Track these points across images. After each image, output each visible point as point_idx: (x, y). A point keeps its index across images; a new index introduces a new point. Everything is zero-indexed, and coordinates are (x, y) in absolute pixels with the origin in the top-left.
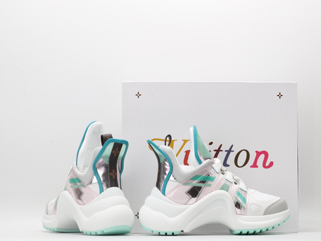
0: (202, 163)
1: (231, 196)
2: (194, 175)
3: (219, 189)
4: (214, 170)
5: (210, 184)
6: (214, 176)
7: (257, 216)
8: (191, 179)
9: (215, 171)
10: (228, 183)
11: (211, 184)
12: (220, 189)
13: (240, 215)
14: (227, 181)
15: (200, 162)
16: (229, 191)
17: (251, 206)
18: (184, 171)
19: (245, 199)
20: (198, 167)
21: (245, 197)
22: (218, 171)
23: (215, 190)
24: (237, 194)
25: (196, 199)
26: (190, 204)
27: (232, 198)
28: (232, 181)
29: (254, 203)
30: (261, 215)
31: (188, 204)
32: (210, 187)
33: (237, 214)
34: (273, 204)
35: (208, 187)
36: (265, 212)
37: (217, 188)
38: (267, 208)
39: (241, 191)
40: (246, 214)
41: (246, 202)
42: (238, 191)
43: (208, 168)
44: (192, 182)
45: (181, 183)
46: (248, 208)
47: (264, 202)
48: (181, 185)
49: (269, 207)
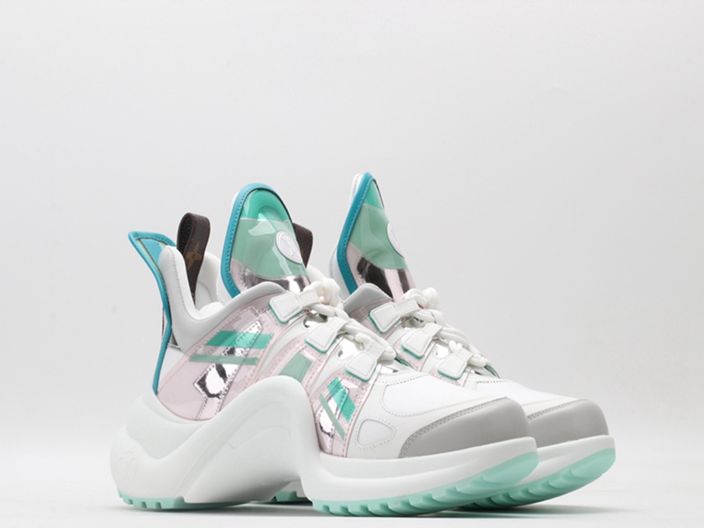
0: (239, 292)
1: (308, 395)
2: (217, 330)
3: (279, 372)
4: (271, 315)
5: (254, 356)
6: (269, 333)
7: (377, 458)
8: (209, 344)
9: (274, 319)
10: (309, 355)
11: (258, 356)
12: (281, 374)
13: (331, 454)
14: (309, 348)
15: (234, 291)
16: (305, 380)
17: (363, 425)
18: (193, 319)
19: (353, 405)
20: (227, 304)
21: (352, 399)
22: (284, 318)
23: (268, 377)
24: (331, 389)
25: (219, 403)
26: (206, 418)
27: (310, 400)
28: (325, 347)
29: (373, 418)
30: (391, 458)
31: (201, 418)
32: (254, 367)
33: (324, 452)
34: (441, 420)
35: (250, 366)
36: (403, 448)
37: (274, 369)
38: (413, 435)
39: (348, 379)
40: (347, 454)
41: (351, 413)
42: (337, 378)
43: (254, 308)
44: (212, 350)
45: (185, 354)
46: (353, 434)
47: (410, 416)
48: (186, 362)
49: (421, 430)
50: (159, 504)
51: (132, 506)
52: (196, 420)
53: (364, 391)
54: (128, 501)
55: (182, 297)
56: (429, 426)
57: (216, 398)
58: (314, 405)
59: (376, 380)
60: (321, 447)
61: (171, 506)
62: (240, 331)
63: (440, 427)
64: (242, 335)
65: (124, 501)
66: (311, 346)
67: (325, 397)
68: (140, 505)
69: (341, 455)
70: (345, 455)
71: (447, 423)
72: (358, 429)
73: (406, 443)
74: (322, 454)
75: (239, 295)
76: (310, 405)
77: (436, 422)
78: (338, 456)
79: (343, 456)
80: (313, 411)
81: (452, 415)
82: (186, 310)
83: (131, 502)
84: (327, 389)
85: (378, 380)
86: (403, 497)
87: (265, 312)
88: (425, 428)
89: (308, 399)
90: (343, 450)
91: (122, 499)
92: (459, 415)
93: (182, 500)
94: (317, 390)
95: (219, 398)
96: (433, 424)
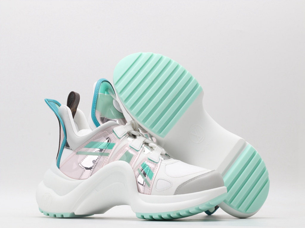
1: (133, 169)
3: (119, 159)
4: (114, 135)
5: (107, 152)
6: (114, 143)
7: (165, 195)
8: (86, 147)
9: (116, 137)
10: (131, 152)
11: (109, 152)
12: (120, 160)
13: (144, 193)
15: (97, 125)
16: (131, 163)
17: (158, 181)
18: (78, 136)
19: (153, 173)
20: (94, 130)
21: (152, 171)
22: (120, 136)
23: (114, 161)
24: (143, 166)
25: (91, 172)
26: (84, 178)
27: (134, 171)
28: (139, 149)
29: (162, 178)
30: (171, 195)
31: (82, 178)
32: (107, 157)
33: (140, 193)
34: (191, 179)
35: (105, 156)
36: (176, 191)
37: (116, 158)
38: (180, 185)
39: (150, 162)
40: (151, 193)
41: (152, 176)
42: (145, 162)
43: (107, 132)
44: (87, 150)
45: (74, 151)
46: (153, 185)
47: (178, 177)
48: (74, 154)
49: (183, 183)
50: (62, 215)
51: (48, 216)
52: (79, 179)
53: (156, 167)
54: (46, 214)
55: (72, 127)
56: (187, 182)
57: (89, 170)
58: (135, 173)
59: (161, 163)
60: (139, 191)
61: (68, 216)
62: (100, 142)
63: (191, 182)
64: (101, 143)
65: (44, 214)
66: (132, 148)
67: (140, 169)
68: (53, 216)
69: (148, 193)
70: (150, 194)
71: (194, 180)
72: (156, 183)
73: (177, 189)
74: (140, 194)
75: (100, 126)
76: (134, 173)
77: (190, 180)
78: (147, 194)
79: (149, 194)
80: (135, 175)
81: (196, 177)
82: (74, 133)
83: (48, 215)
84: (141, 166)
85: (162, 163)
86: (177, 211)
87: (111, 133)
88: (185, 182)
89: (133, 170)
90: (149, 192)
91: (43, 213)
92: (199, 177)
93: (74, 213)
94: (137, 167)
95: (91, 170)
96: (188, 181)
